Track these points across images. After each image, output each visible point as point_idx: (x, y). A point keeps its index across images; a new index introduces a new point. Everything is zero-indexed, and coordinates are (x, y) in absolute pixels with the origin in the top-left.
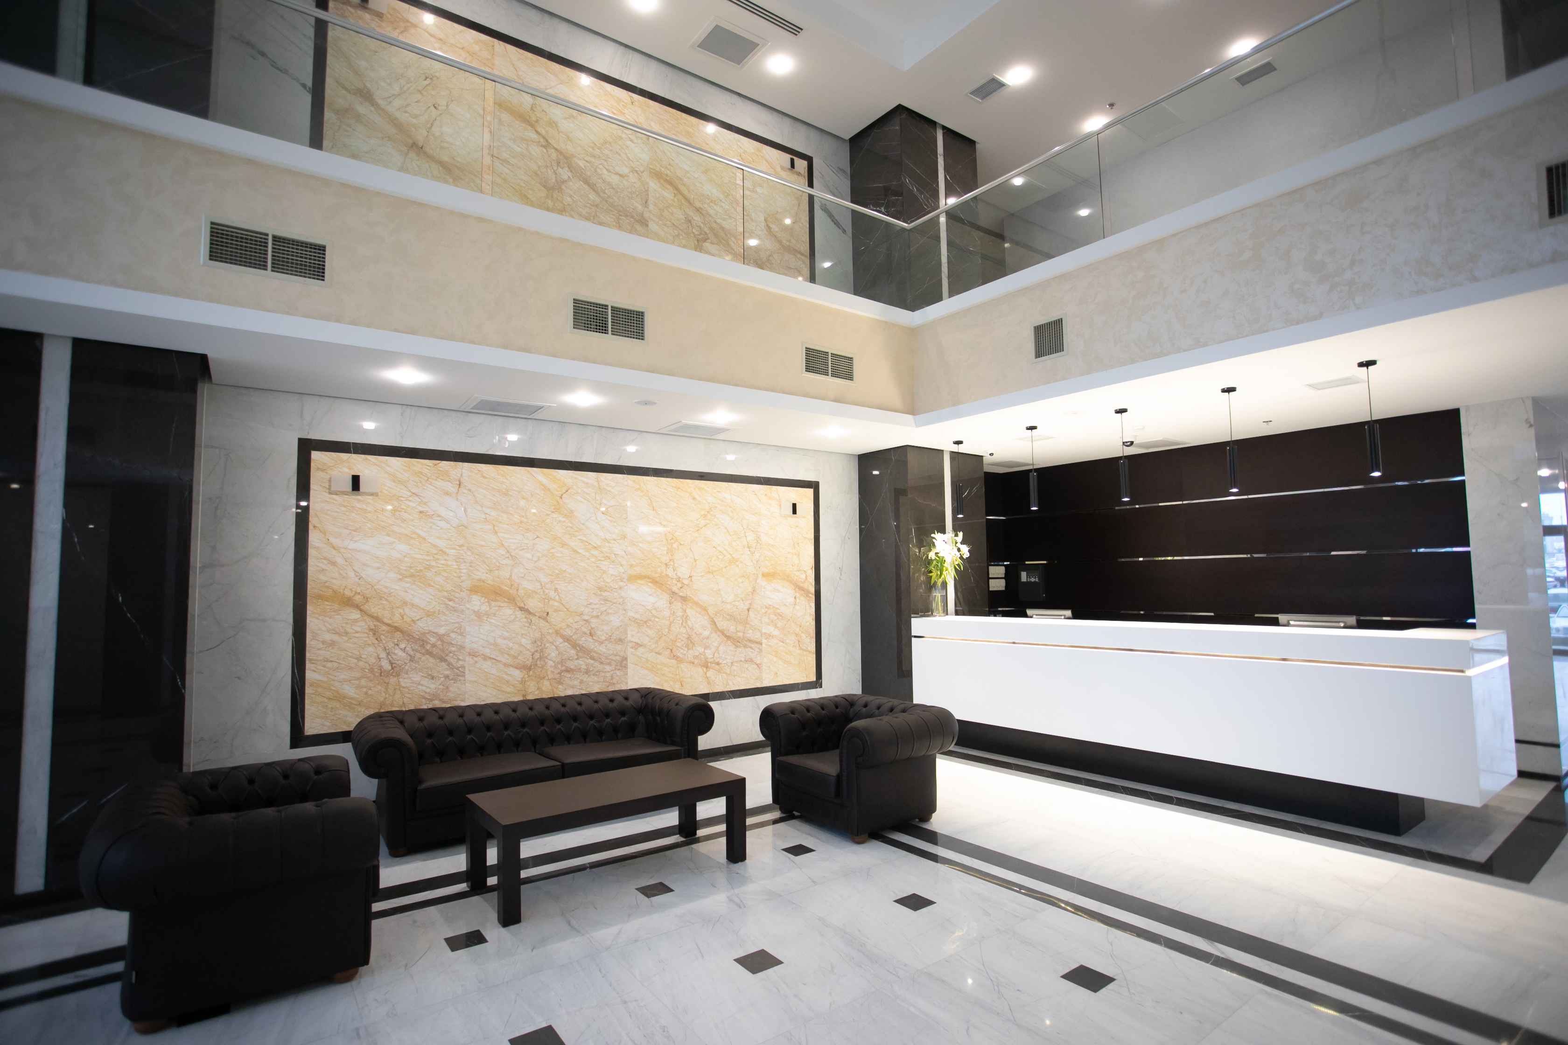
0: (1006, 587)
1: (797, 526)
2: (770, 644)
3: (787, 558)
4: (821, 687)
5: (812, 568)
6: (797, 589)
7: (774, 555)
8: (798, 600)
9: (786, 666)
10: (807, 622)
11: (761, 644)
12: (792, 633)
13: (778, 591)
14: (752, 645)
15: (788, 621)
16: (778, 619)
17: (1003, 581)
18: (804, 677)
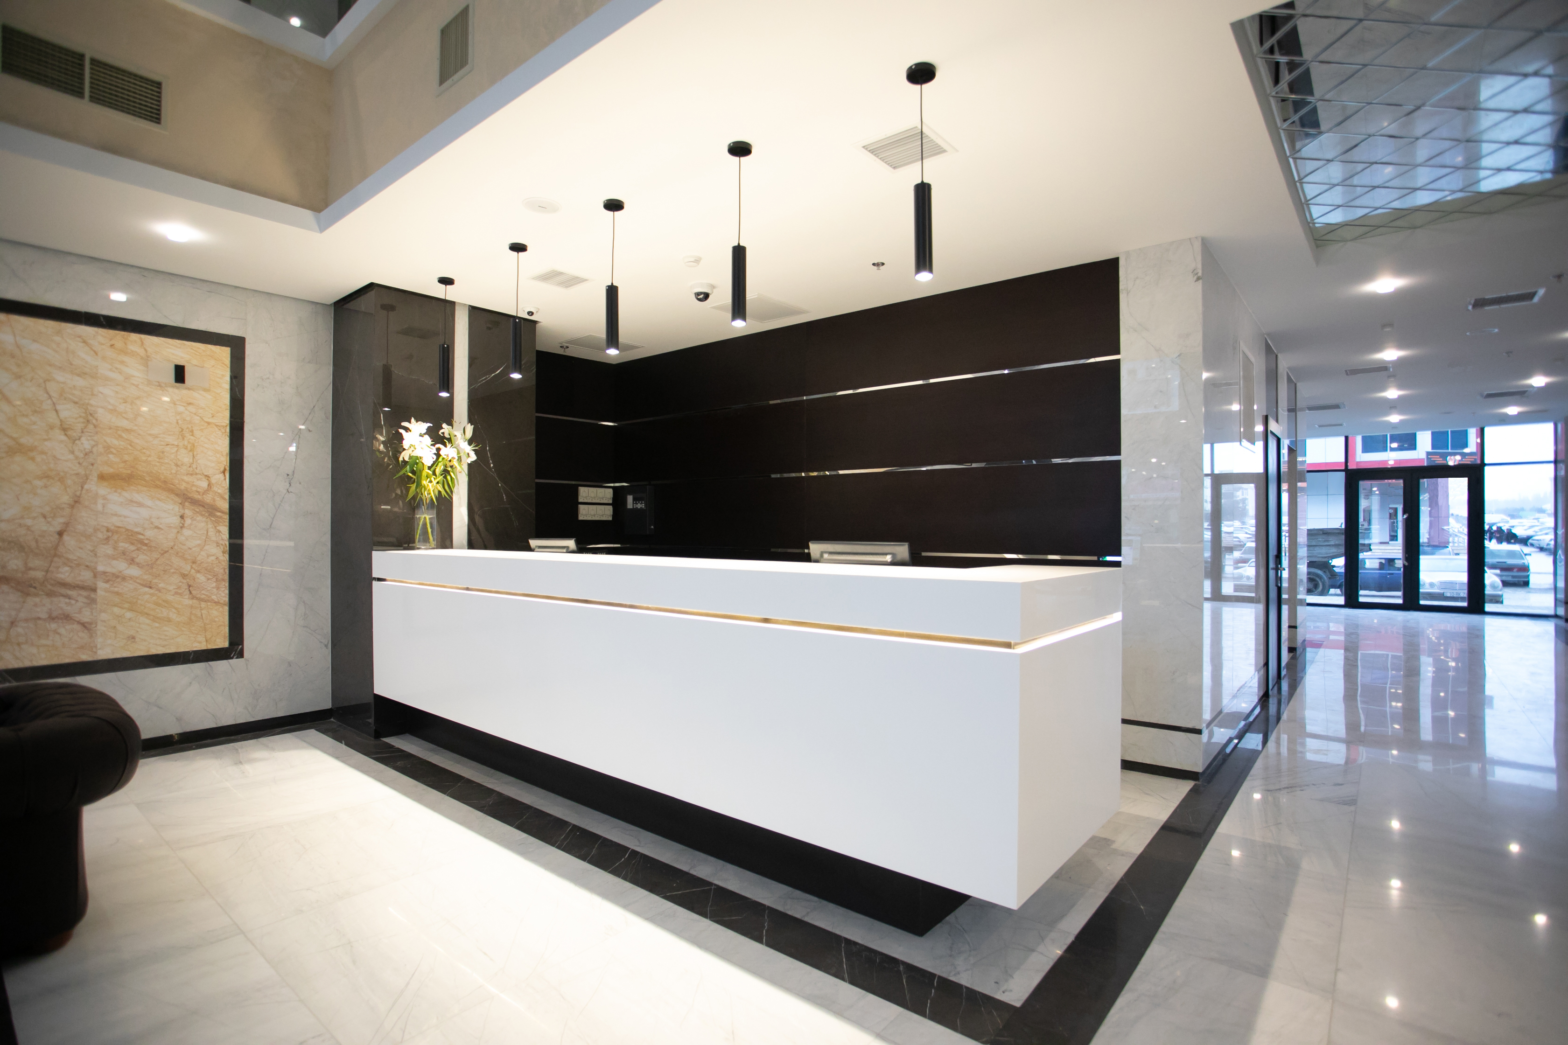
0: (614, 516)
1: (190, 404)
2: (116, 589)
3: (163, 452)
4: (241, 655)
5: (224, 472)
6: (187, 504)
7: (131, 445)
8: (188, 521)
9: (157, 625)
10: (208, 556)
11: (94, 590)
12: (173, 573)
13: (140, 505)
14: (70, 592)
15: (162, 554)
16: (138, 549)
17: (611, 508)
18: (200, 642)
